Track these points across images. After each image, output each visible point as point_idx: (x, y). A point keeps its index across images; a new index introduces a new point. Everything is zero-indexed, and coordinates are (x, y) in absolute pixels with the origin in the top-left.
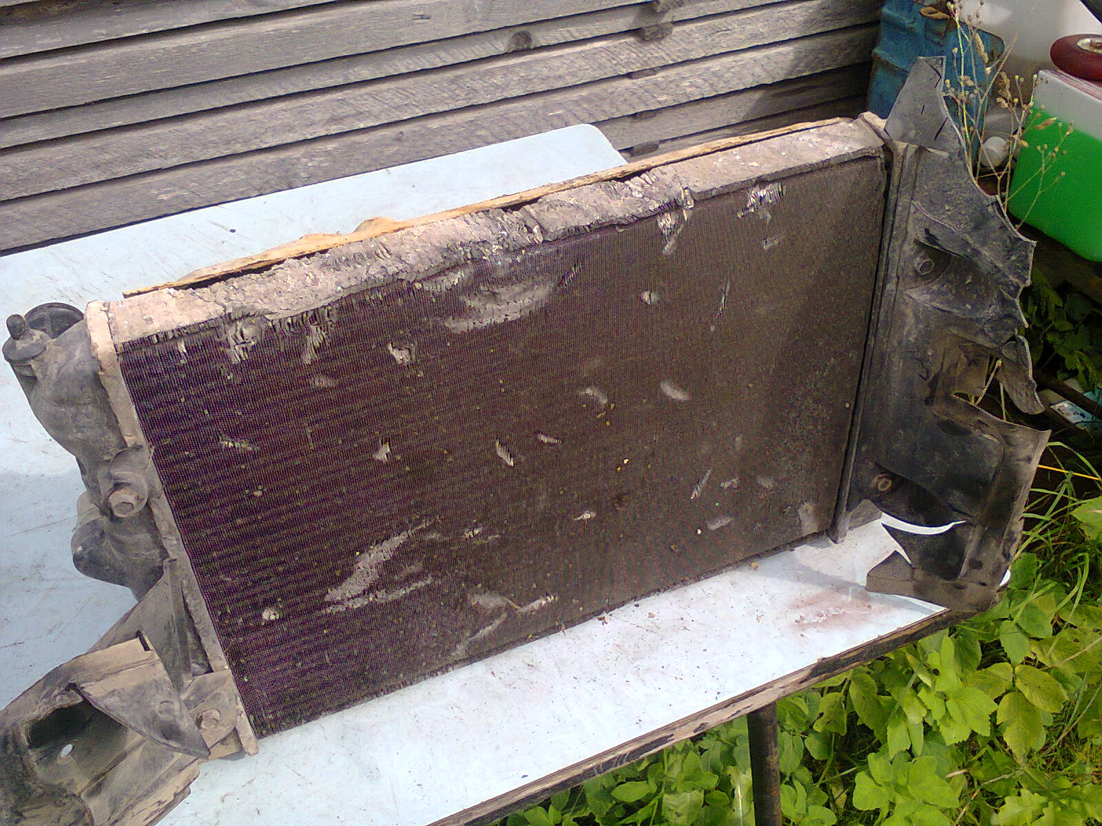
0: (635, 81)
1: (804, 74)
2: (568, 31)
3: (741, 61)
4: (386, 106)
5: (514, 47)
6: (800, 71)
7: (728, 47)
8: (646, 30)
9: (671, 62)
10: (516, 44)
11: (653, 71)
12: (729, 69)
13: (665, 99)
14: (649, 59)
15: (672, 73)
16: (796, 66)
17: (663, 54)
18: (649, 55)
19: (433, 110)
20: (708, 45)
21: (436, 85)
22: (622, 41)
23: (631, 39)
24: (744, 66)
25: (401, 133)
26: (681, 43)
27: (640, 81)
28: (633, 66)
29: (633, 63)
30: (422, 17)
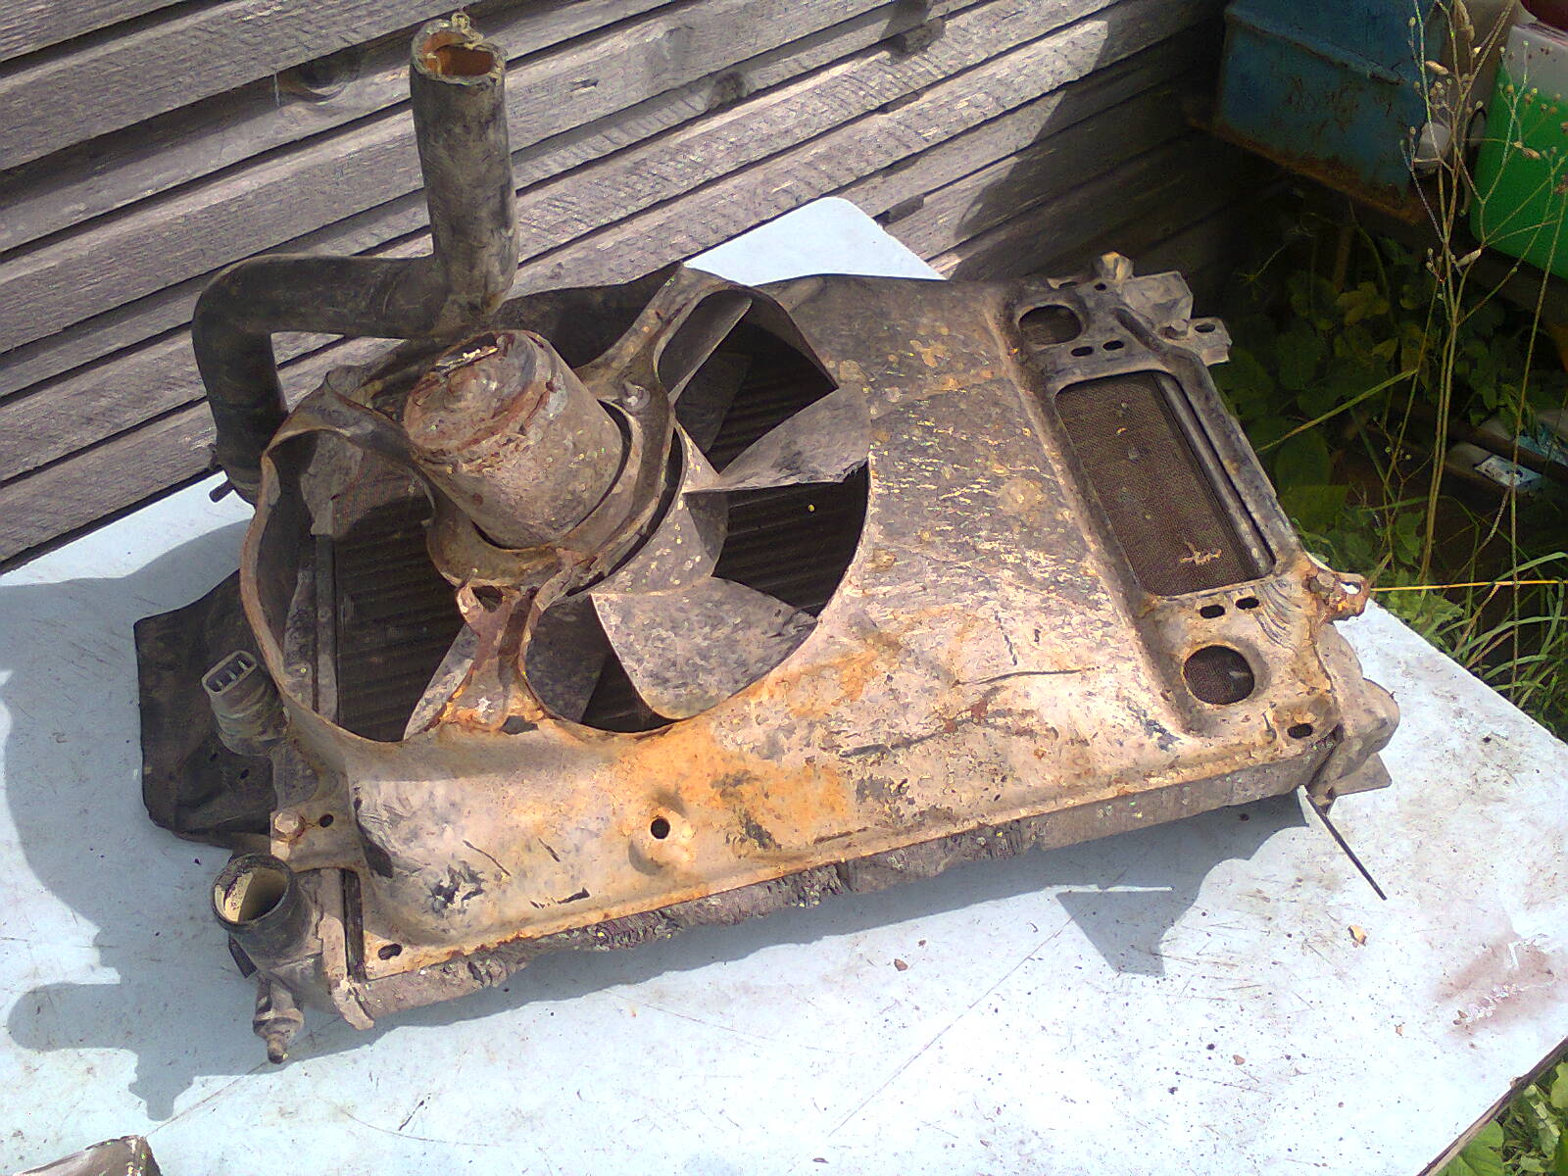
0: (890, 114)
1: (1123, 56)
2: (796, 60)
3: (1036, 55)
4: (534, 230)
5: (718, 100)
6: (1115, 54)
7: (1019, 37)
8: (907, 36)
9: (940, 77)
10: (722, 96)
11: (917, 95)
12: (1019, 70)
13: (933, 133)
14: (911, 78)
15: (941, 91)
16: (1111, 47)
17: (929, 67)
18: (910, 73)
19: (604, 221)
20: (990, 41)
21: (607, 183)
22: (872, 58)
23: (885, 54)
24: (1041, 62)
25: (560, 265)
26: (956, 46)
27: (898, 114)
28: (888, 94)
29: (888, 90)
30: (585, 84)
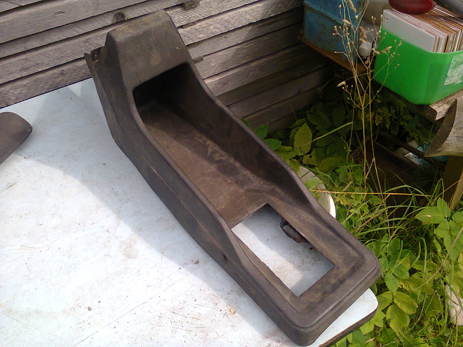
0: (184, 29)
1: (272, 15)
2: (144, 9)
3: (238, 13)
4: (51, 59)
5: (115, 21)
6: (269, 15)
7: (231, 7)
8: (186, 4)
9: (202, 18)
10: (117, 19)
11: (194, 23)
12: (233, 17)
13: (202, 36)
14: (190, 18)
15: (203, 23)
16: (267, 12)
17: (197, 14)
18: (190, 16)
19: (78, 57)
20: (220, 7)
21: (76, 45)
22: (174, 11)
23: (179, 9)
24: (240, 15)
25: (63, 70)
26: (206, 8)
27: (188, 29)
28: (182, 22)
29: (182, 21)
30: (60, 12)
